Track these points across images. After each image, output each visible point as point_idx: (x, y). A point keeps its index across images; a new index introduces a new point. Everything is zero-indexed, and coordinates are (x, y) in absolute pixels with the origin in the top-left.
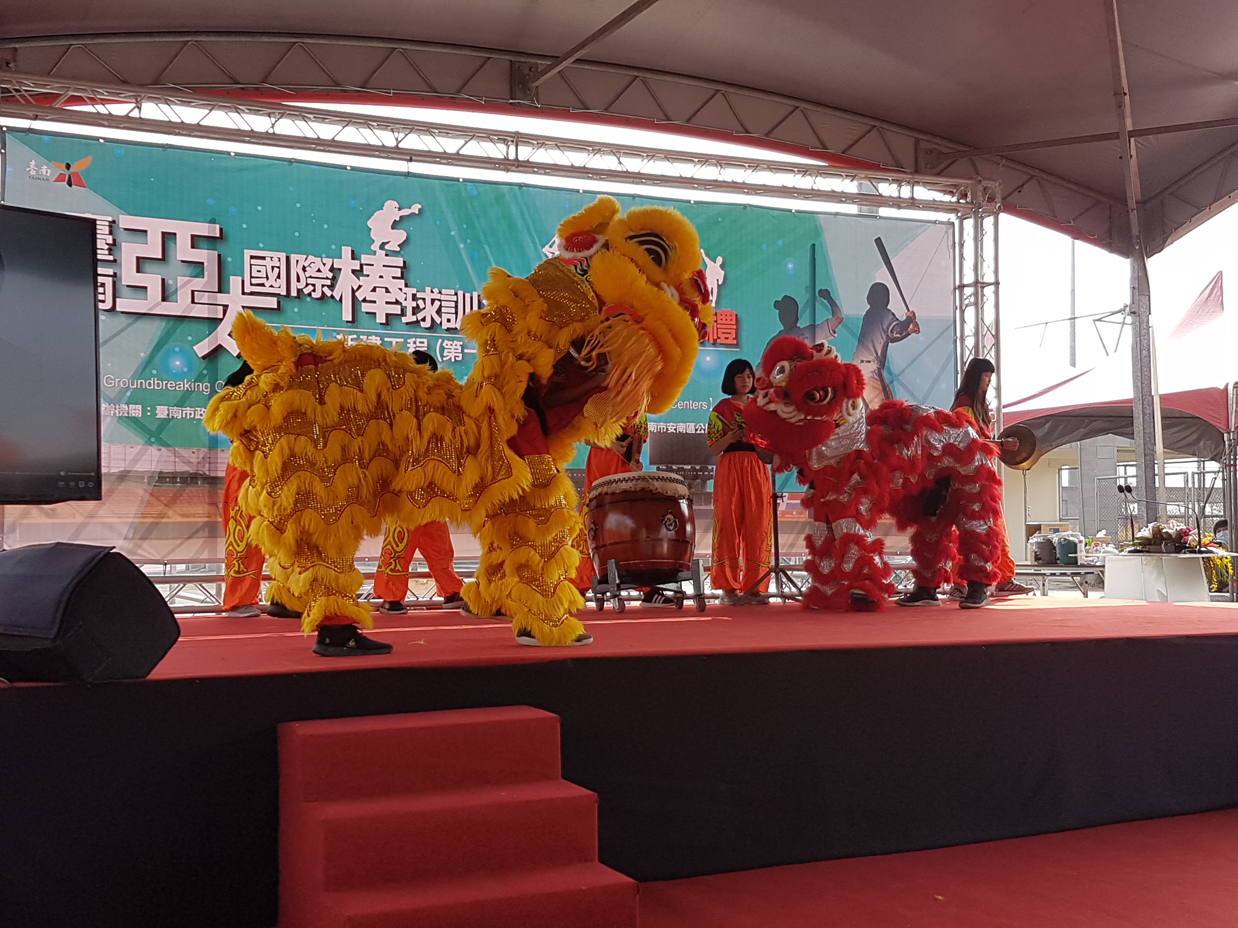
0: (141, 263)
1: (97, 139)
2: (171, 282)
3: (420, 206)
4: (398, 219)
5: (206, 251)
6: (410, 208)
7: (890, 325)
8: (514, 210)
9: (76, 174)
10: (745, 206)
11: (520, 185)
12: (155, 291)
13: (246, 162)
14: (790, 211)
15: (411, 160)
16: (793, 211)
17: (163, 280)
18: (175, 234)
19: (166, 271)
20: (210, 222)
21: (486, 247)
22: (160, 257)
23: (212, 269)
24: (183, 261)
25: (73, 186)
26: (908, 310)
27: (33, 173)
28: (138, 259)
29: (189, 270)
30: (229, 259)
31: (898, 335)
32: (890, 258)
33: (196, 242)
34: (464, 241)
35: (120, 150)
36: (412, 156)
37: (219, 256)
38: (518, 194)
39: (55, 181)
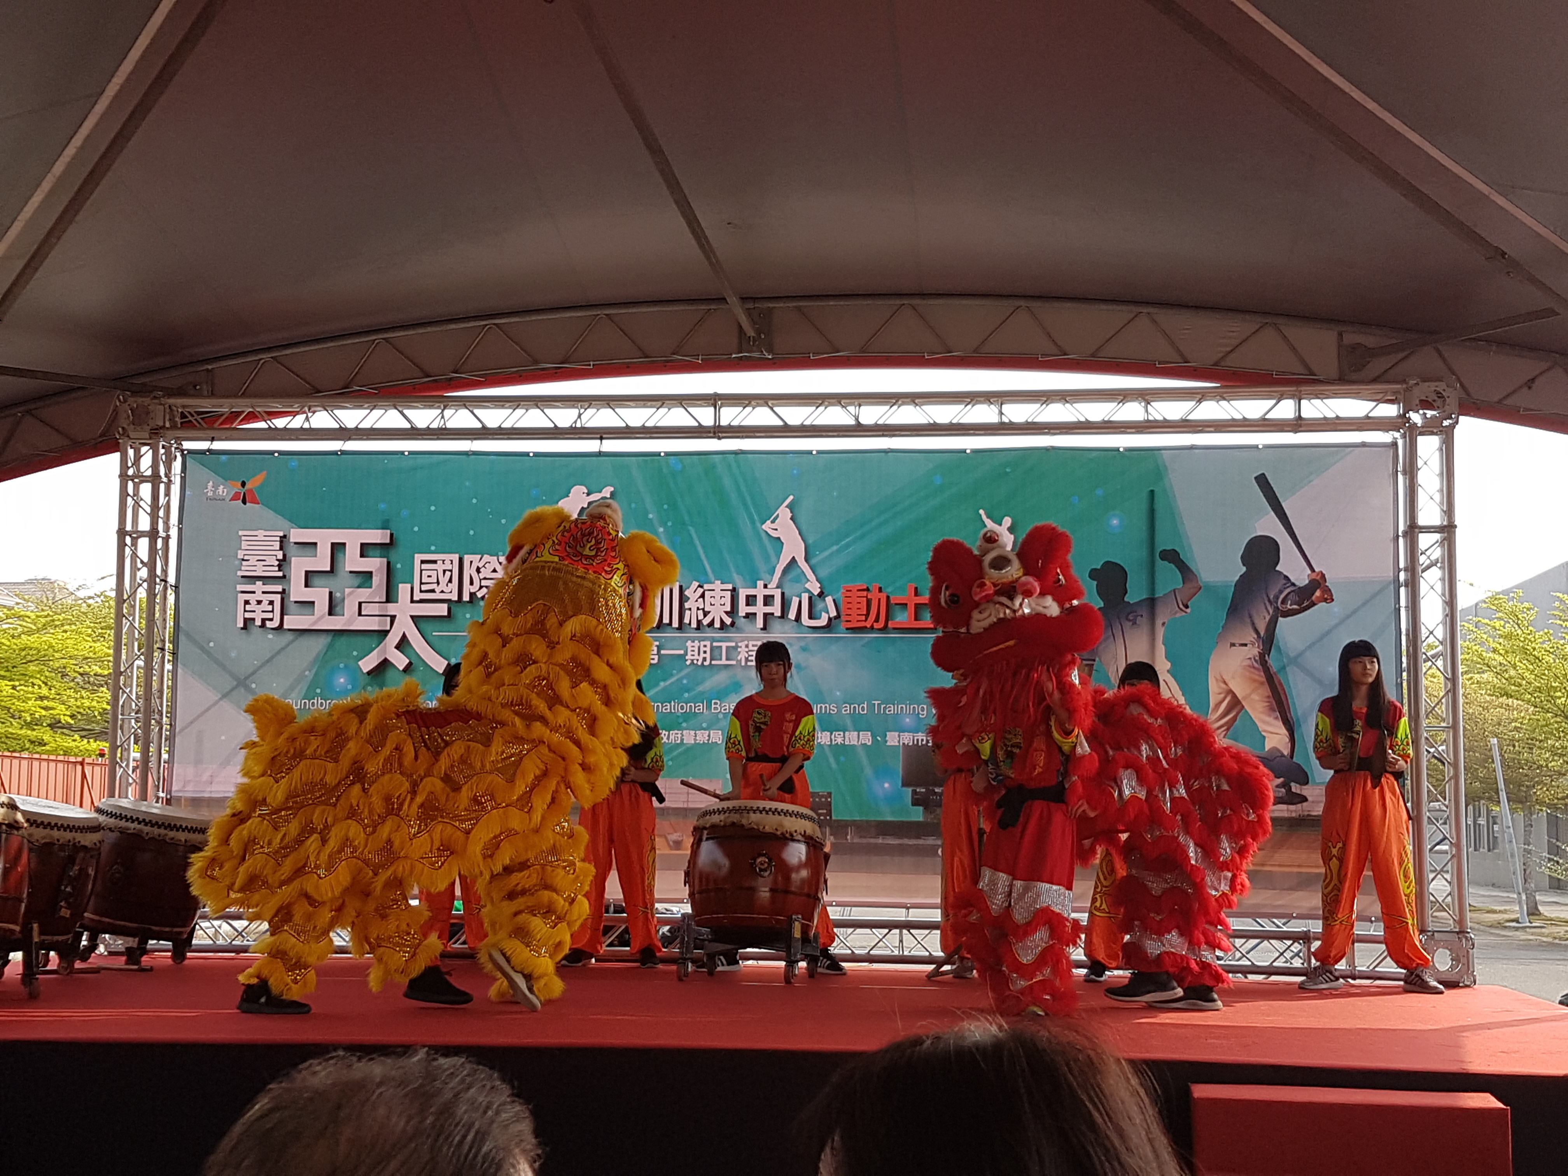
0: (310, 577)
1: (271, 453)
2: (338, 595)
3: (612, 489)
5: (378, 559)
6: (600, 492)
7: (1281, 592)
8: (727, 482)
9: (251, 491)
10: (1047, 449)
11: (736, 453)
12: (322, 605)
13: (420, 459)
15: (601, 438)
16: (1121, 450)
17: (331, 593)
18: (344, 544)
19: (334, 583)
21: (692, 530)
22: (328, 569)
23: (379, 580)
24: (351, 572)
25: (248, 504)
26: (1313, 570)
27: (210, 494)
28: (307, 573)
29: (357, 581)
30: (399, 566)
31: (1295, 607)
32: (1281, 500)
33: (365, 550)
34: (664, 524)
35: (294, 462)
37: (389, 563)
38: (734, 465)
39: (232, 500)
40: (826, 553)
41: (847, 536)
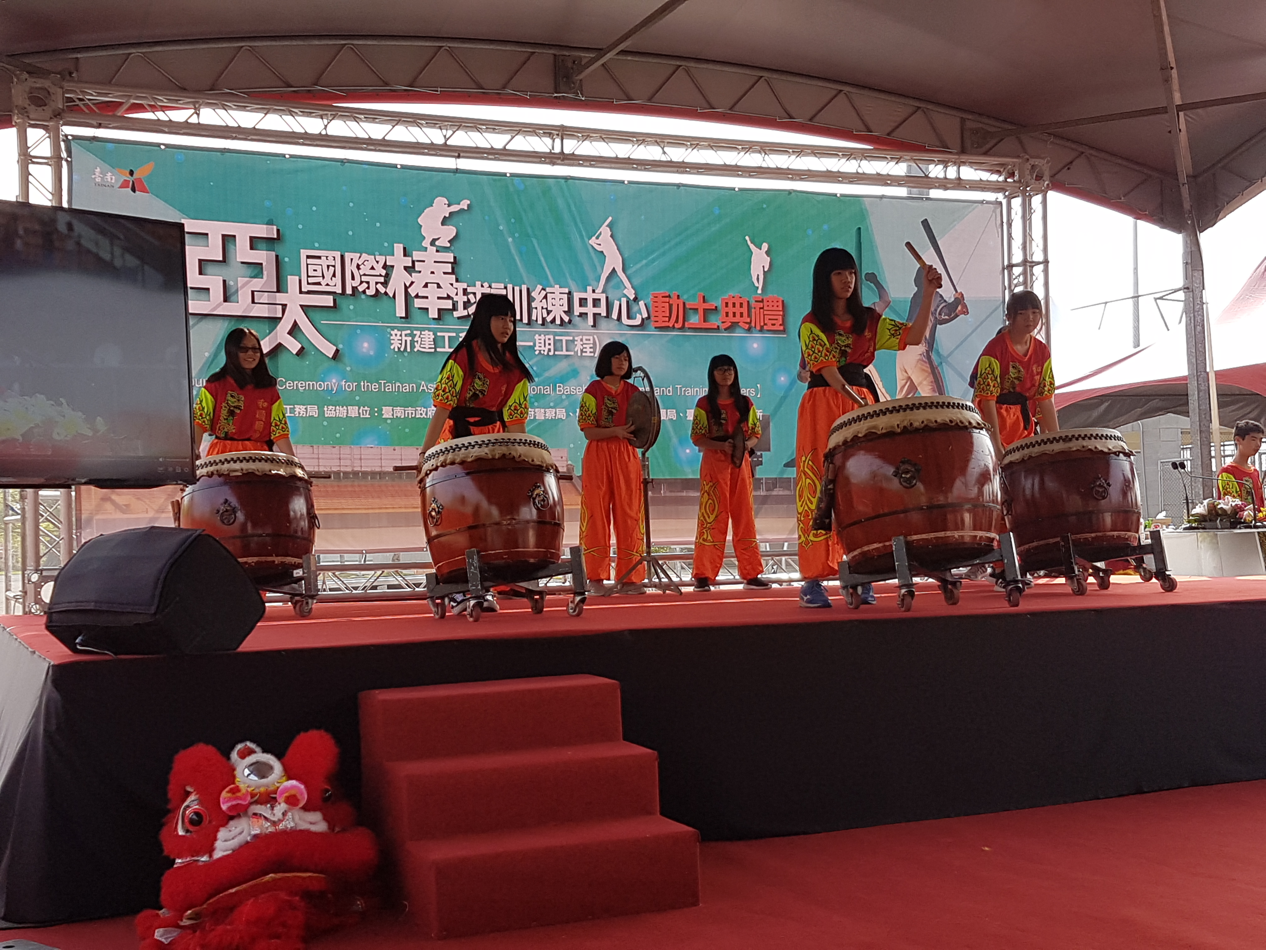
0: (203, 265)
1: (158, 145)
2: (232, 283)
3: (469, 202)
4: (447, 215)
5: (265, 252)
6: (459, 204)
7: (938, 306)
8: (560, 202)
9: (140, 180)
10: (790, 192)
11: (566, 178)
12: (217, 292)
13: (301, 164)
14: (835, 195)
15: (459, 157)
16: (838, 195)
17: (224, 281)
18: (234, 236)
19: (227, 272)
20: (267, 224)
21: (535, 241)
22: (221, 259)
23: (269, 271)
24: (242, 263)
25: (137, 192)
26: (956, 291)
27: (98, 180)
28: (200, 261)
29: (249, 271)
30: (286, 259)
31: (946, 317)
32: (937, 239)
33: (254, 242)
34: (512, 235)
35: (180, 156)
36: (460, 152)
37: (277, 256)
38: (565, 187)
39: (120, 187)
40: (638, 266)
41: (653, 252)
